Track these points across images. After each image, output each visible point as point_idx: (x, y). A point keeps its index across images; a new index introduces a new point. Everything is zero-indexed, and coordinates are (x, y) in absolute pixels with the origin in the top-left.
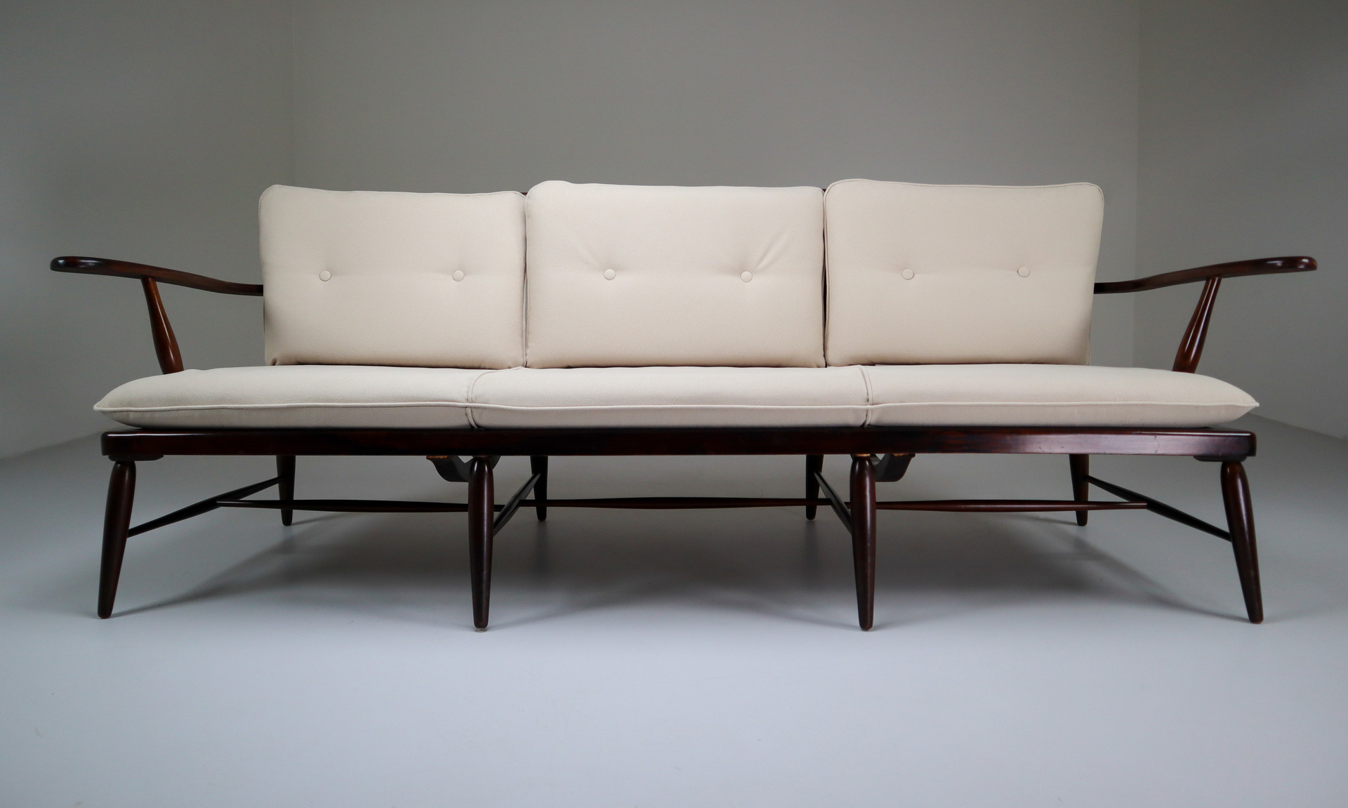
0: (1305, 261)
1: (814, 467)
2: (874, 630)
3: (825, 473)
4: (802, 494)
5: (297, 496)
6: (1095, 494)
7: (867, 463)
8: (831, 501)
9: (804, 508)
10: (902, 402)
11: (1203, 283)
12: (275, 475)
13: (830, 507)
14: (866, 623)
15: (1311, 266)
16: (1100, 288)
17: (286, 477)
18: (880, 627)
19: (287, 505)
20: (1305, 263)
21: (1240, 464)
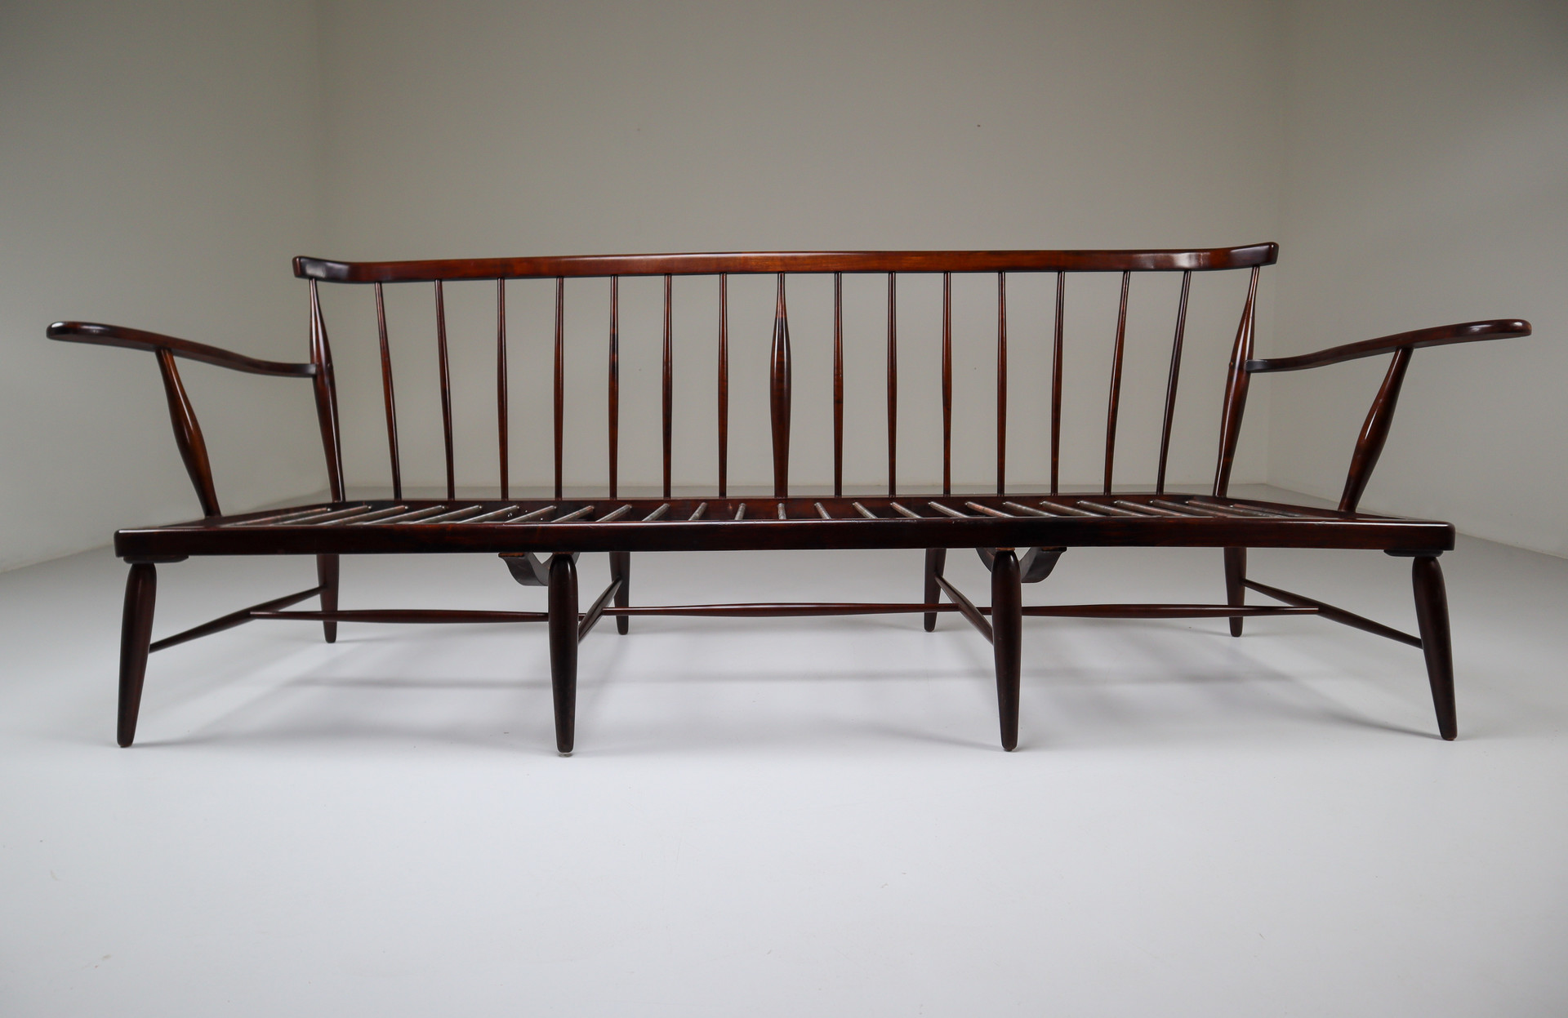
0: (1518, 324)
1: (934, 570)
3: (948, 575)
4: (920, 599)
5: (342, 606)
6: (1252, 598)
7: (1012, 558)
8: (960, 604)
9: (922, 614)
11: (1392, 353)
12: (315, 584)
13: (959, 613)
14: (1010, 742)
15: (1524, 331)
17: (328, 585)
19: (331, 617)
20: (1517, 327)
21: (1434, 559)
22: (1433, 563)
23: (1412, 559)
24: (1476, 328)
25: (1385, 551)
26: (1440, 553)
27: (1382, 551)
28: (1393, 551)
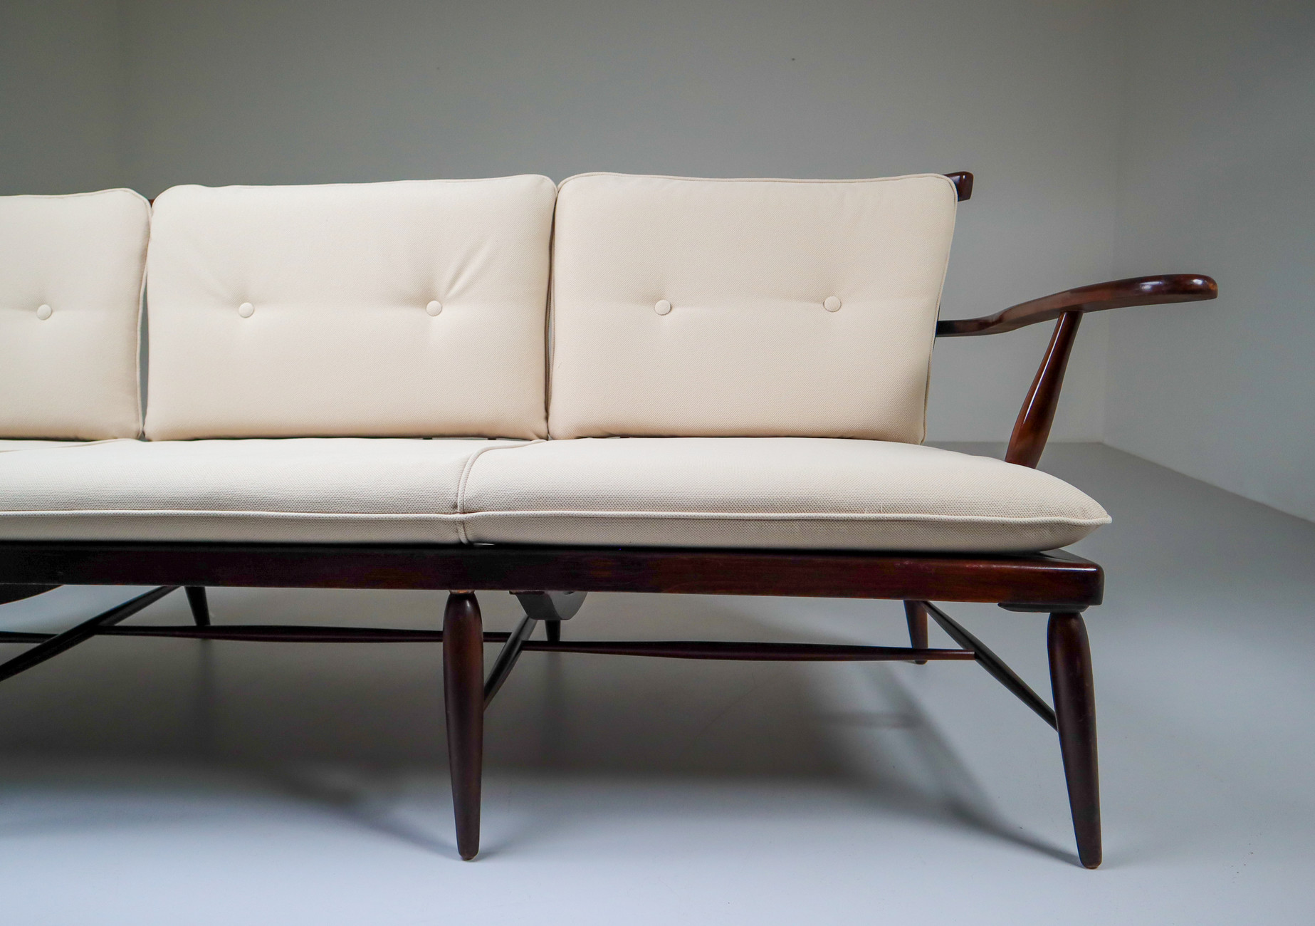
0: (1198, 282)
2: (476, 860)
7: (468, 604)
10: (509, 509)
11: (1056, 320)
14: (469, 847)
15: (1207, 292)
16: (944, 328)
18: (489, 854)
20: (1196, 285)
21: (1075, 616)
22: (1074, 622)
23: (1045, 616)
24: (1147, 286)
25: (1000, 605)
26: (1084, 608)
27: (994, 606)
28: (1012, 604)
